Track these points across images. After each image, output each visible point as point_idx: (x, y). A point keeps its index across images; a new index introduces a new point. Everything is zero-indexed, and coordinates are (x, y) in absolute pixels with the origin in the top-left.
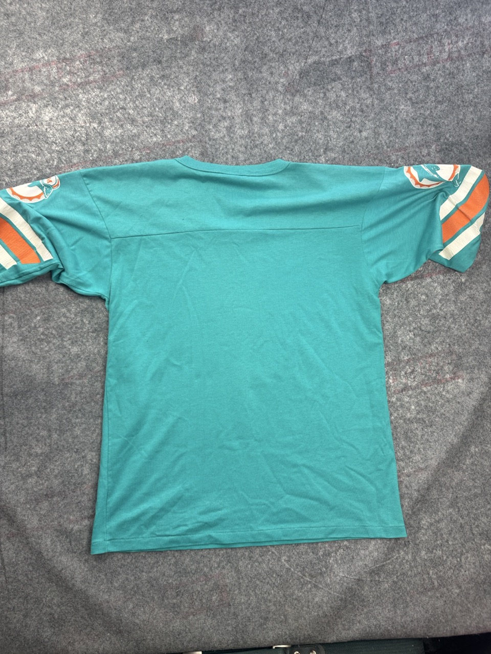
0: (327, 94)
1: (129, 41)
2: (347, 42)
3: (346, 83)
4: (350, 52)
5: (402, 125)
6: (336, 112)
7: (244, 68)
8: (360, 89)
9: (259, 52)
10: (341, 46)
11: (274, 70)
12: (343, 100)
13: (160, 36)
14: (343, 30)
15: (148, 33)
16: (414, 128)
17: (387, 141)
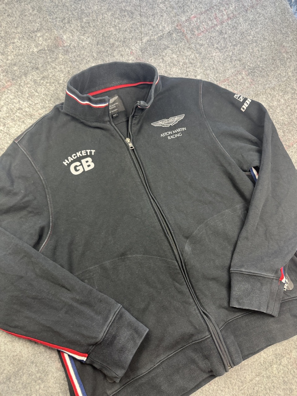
0: (165, 59)
1: (8, 60)
2: (163, 23)
3: (174, 49)
4: (167, 29)
5: (219, 65)
6: (175, 68)
7: (101, 56)
8: (184, 50)
9: (107, 43)
10: (161, 26)
11: (123, 53)
12: (176, 60)
13: (31, 50)
14: (157, 16)
15: (20, 51)
16: (227, 65)
17: (215, 78)
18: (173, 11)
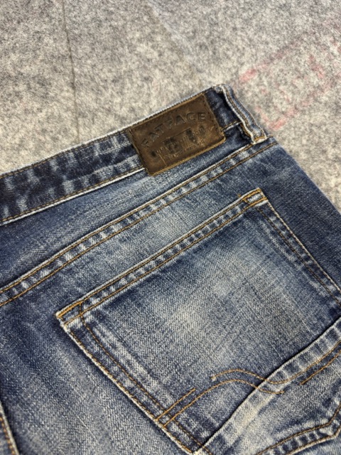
18: (181, 60)
